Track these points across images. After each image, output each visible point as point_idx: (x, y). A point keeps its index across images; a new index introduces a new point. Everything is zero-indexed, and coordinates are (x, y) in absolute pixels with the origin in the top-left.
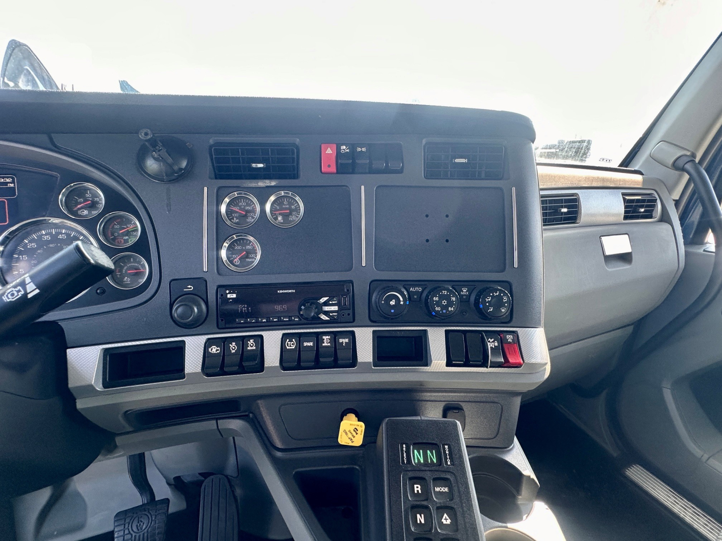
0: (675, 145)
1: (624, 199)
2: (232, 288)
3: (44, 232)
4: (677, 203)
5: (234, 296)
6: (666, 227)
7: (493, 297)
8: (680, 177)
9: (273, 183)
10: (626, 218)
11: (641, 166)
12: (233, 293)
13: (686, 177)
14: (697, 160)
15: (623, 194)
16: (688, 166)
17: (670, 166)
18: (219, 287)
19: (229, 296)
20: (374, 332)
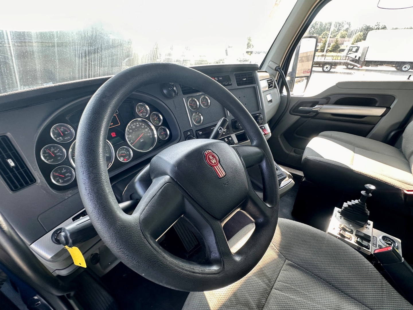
0: (274, 62)
1: (268, 82)
2: (200, 130)
3: (143, 125)
4: (276, 81)
5: (201, 133)
6: (276, 89)
7: (260, 118)
8: (277, 73)
9: (201, 94)
10: (269, 88)
11: (266, 69)
12: (201, 132)
13: (278, 72)
14: (280, 67)
15: (267, 81)
16: (279, 70)
17: (274, 69)
18: (196, 131)
19: (200, 133)
20: (235, 134)
